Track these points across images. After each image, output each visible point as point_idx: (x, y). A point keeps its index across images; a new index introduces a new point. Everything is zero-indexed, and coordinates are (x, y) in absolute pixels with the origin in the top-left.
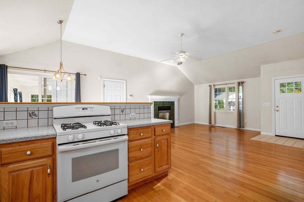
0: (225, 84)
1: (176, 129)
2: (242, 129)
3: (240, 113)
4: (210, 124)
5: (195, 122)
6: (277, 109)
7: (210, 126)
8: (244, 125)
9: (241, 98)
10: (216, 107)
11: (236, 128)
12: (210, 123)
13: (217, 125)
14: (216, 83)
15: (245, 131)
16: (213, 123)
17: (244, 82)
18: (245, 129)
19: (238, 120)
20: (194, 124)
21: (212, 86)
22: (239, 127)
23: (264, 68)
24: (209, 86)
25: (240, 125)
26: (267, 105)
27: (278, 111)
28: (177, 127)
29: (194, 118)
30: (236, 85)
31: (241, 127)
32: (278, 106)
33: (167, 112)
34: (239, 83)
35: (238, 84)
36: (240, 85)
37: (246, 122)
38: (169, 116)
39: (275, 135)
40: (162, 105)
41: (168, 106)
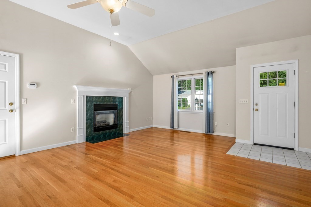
0: (191, 74)
1: (125, 138)
2: (211, 134)
3: (209, 113)
4: (172, 128)
5: (154, 126)
6: (256, 107)
7: (172, 131)
8: (213, 128)
9: (211, 93)
10: (179, 105)
11: (204, 132)
12: (172, 126)
13: (181, 129)
14: (180, 74)
15: (215, 136)
16: (176, 127)
17: (214, 72)
18: (215, 134)
19: (207, 122)
20: (153, 128)
21: (175, 77)
22: (208, 132)
23: (240, 52)
24: (172, 77)
25: (208, 130)
26: (244, 103)
27: (257, 110)
28: (127, 135)
29: (153, 120)
30: (204, 77)
31: (211, 132)
32: (258, 103)
33: (110, 113)
34: (208, 73)
35: (207, 75)
36: (210, 75)
37: (216, 125)
38: (114, 118)
39: (253, 144)
40: (101, 101)
41: (112, 103)
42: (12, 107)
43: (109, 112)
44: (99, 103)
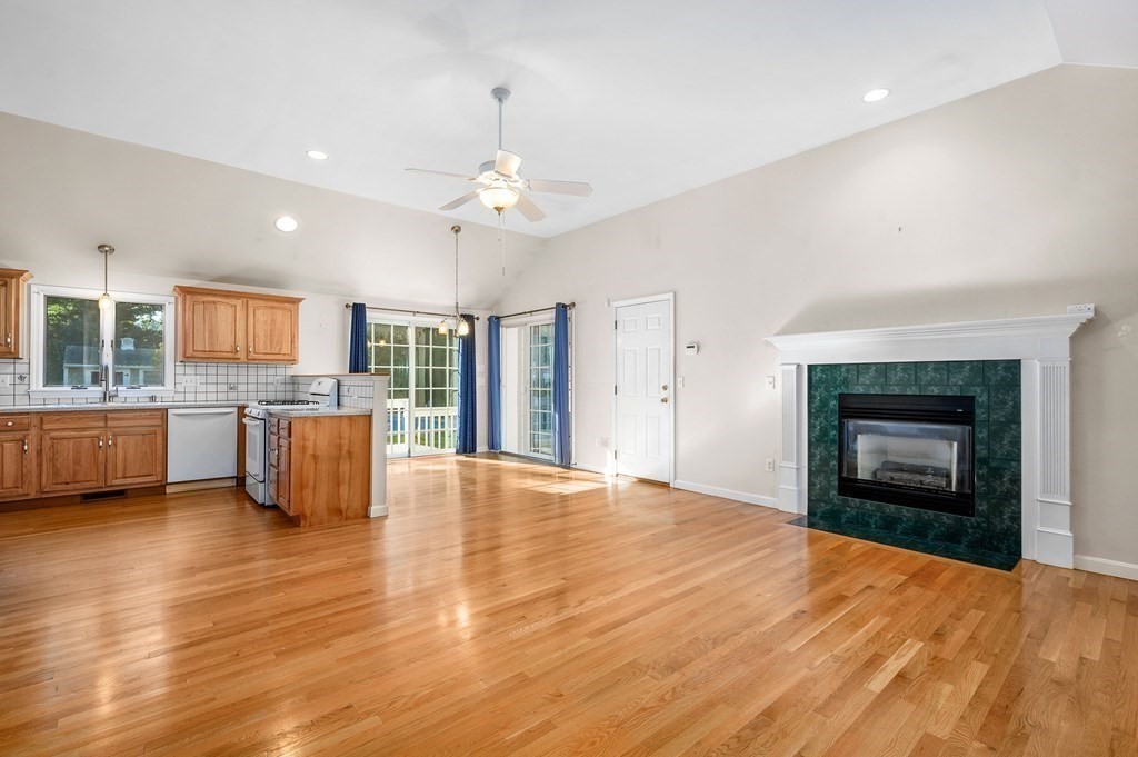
40: (872, 385)
41: (935, 391)
42: (664, 394)
43: (915, 431)
44: (861, 391)
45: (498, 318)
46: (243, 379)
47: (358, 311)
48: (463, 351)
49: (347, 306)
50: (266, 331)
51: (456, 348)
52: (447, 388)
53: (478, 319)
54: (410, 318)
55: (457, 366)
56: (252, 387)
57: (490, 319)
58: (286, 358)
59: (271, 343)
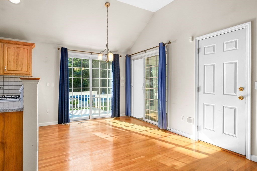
42: (242, 93)
45: (130, 56)
46: (6, 83)
47: (64, 51)
48: (114, 71)
49: (59, 49)
50: (14, 59)
51: (111, 69)
52: (107, 88)
53: (121, 56)
54: (90, 56)
55: (111, 78)
56: (11, 87)
57: (126, 56)
58: (25, 73)
59: (17, 65)
